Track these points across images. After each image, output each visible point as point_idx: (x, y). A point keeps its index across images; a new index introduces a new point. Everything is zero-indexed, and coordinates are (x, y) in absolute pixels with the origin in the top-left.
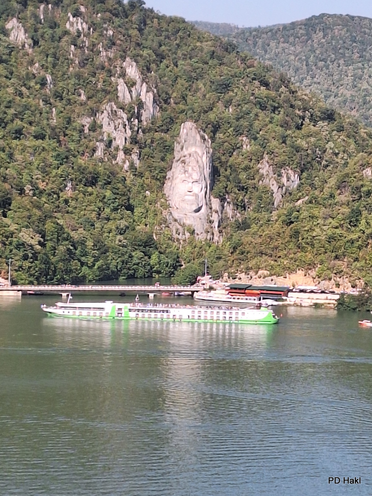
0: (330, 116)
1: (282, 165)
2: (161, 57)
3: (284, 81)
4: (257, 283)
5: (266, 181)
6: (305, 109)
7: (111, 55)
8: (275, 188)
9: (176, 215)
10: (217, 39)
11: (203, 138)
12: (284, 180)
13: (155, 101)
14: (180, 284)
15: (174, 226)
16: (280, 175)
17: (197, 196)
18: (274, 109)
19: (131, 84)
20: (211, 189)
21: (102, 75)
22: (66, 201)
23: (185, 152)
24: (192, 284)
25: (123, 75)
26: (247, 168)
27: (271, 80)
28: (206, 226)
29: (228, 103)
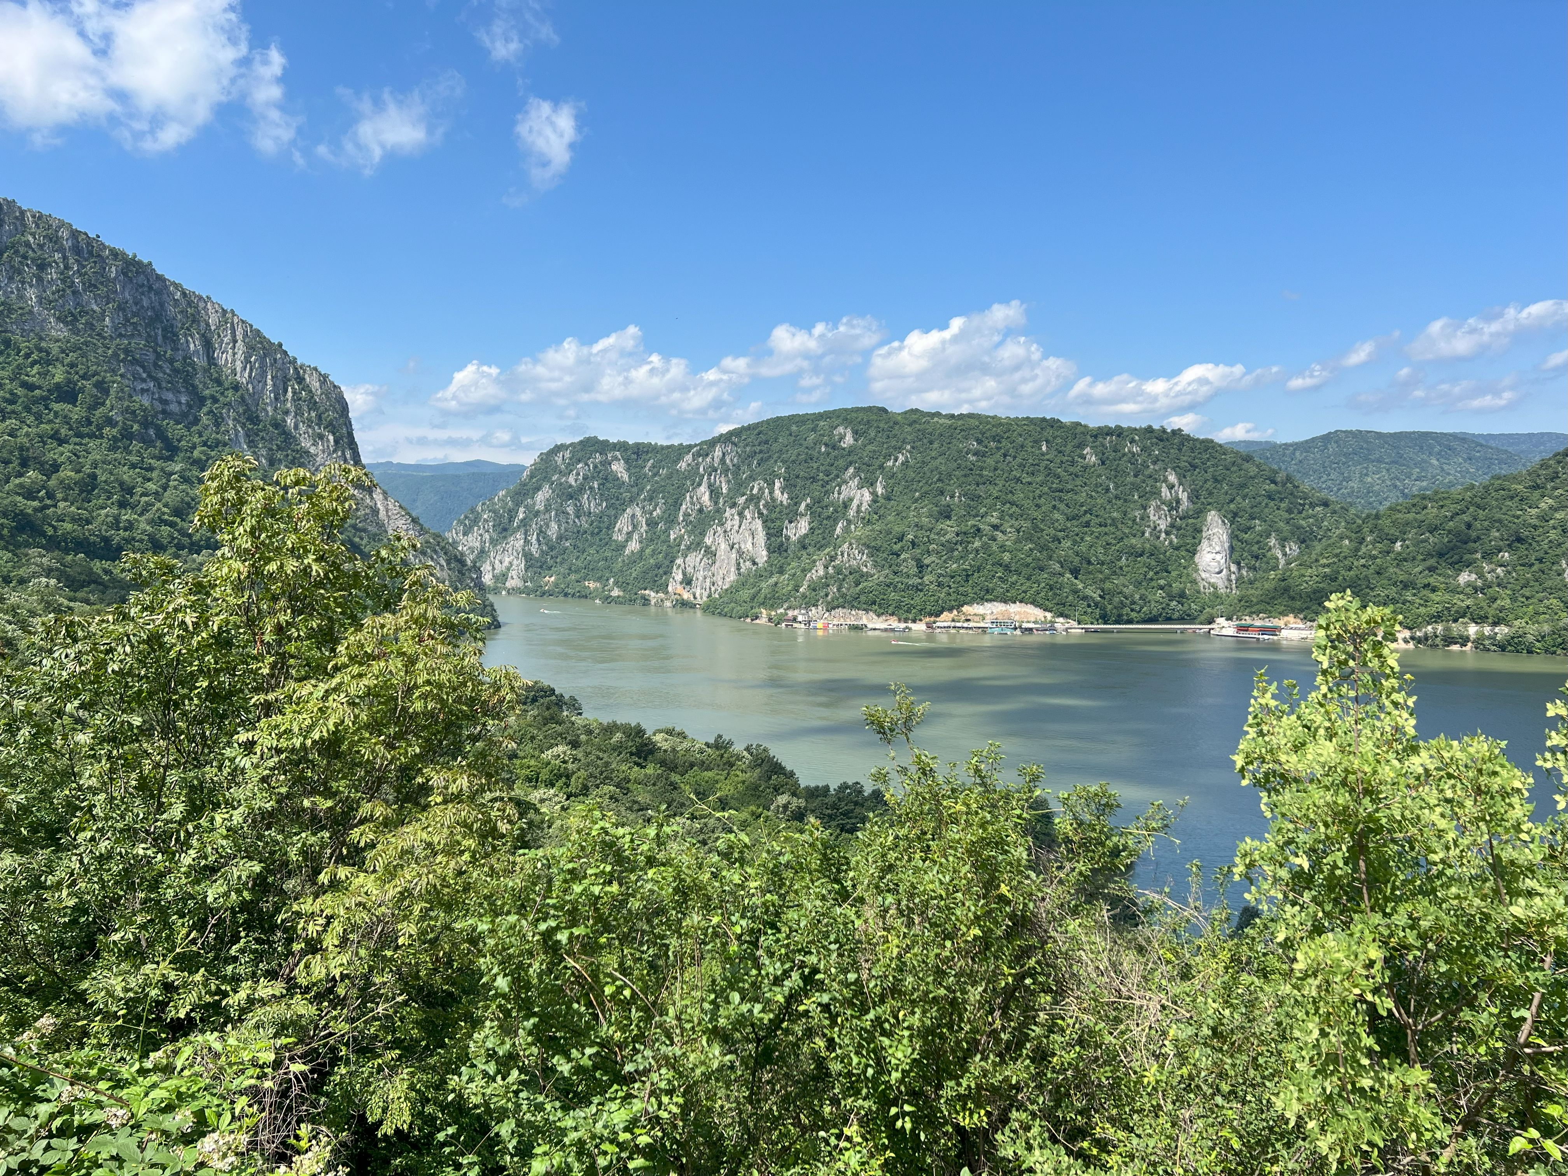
0: (1326, 504)
1: (1285, 539)
2: (1194, 467)
3: (1289, 479)
4: (1258, 623)
5: (1273, 551)
6: (1305, 499)
7: (1157, 468)
8: (1280, 556)
9: (1204, 575)
10: (1237, 453)
11: (1223, 522)
12: (1287, 549)
13: (1189, 498)
14: (1201, 624)
15: (1201, 584)
16: (1284, 546)
17: (1219, 562)
18: (1282, 500)
19: (1171, 487)
20: (1231, 557)
21: (1150, 482)
22: (1121, 568)
23: (1210, 532)
24: (1210, 623)
25: (1165, 480)
26: (1258, 542)
27: (1279, 479)
28: (1226, 583)
29: (1244, 497)
